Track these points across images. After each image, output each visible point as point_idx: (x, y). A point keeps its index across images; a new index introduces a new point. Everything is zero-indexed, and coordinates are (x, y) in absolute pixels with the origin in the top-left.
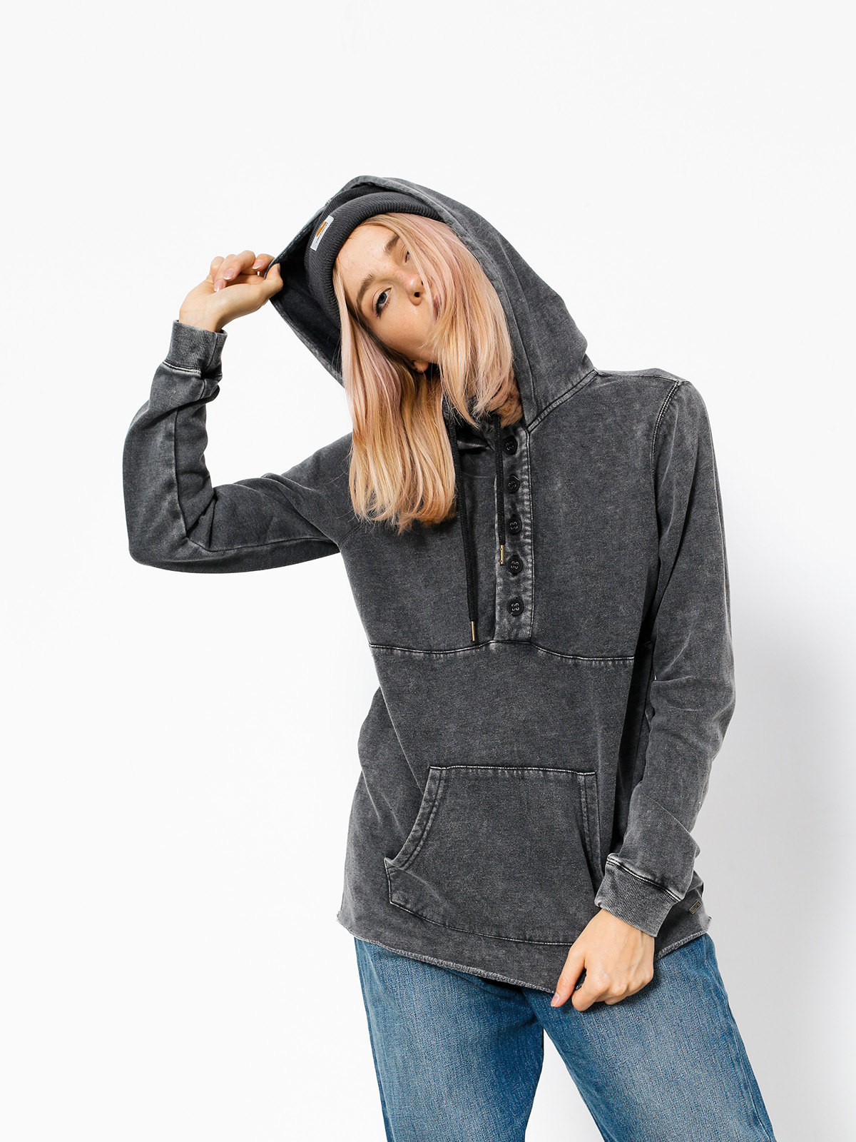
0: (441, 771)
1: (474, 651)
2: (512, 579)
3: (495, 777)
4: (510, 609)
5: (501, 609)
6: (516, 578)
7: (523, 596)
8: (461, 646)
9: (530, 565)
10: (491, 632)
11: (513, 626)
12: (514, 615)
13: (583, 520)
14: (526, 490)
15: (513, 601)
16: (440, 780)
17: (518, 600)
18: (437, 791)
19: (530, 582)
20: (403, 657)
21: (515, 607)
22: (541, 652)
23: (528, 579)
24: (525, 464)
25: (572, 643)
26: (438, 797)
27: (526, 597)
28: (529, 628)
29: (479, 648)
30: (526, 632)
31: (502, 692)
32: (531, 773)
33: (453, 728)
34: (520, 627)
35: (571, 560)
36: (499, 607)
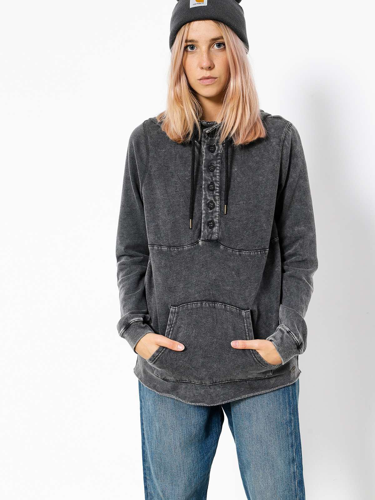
0: (175, 308)
1: (192, 247)
2: (210, 211)
3: (201, 307)
4: (208, 225)
5: (204, 225)
6: (211, 211)
7: (214, 219)
8: (186, 244)
9: (218, 205)
10: (199, 236)
11: (210, 233)
12: (210, 228)
13: (247, 185)
14: (218, 171)
15: (210, 222)
16: (175, 313)
17: (212, 221)
18: (173, 319)
19: (218, 213)
20: (158, 250)
21: (210, 224)
22: (222, 247)
23: (217, 212)
24: (219, 159)
25: (238, 243)
26: (174, 322)
27: (216, 220)
28: (217, 234)
29: (195, 245)
30: (215, 237)
31: (205, 265)
32: (218, 305)
33: (181, 285)
34: (212, 234)
35: (240, 203)
36: (203, 224)
